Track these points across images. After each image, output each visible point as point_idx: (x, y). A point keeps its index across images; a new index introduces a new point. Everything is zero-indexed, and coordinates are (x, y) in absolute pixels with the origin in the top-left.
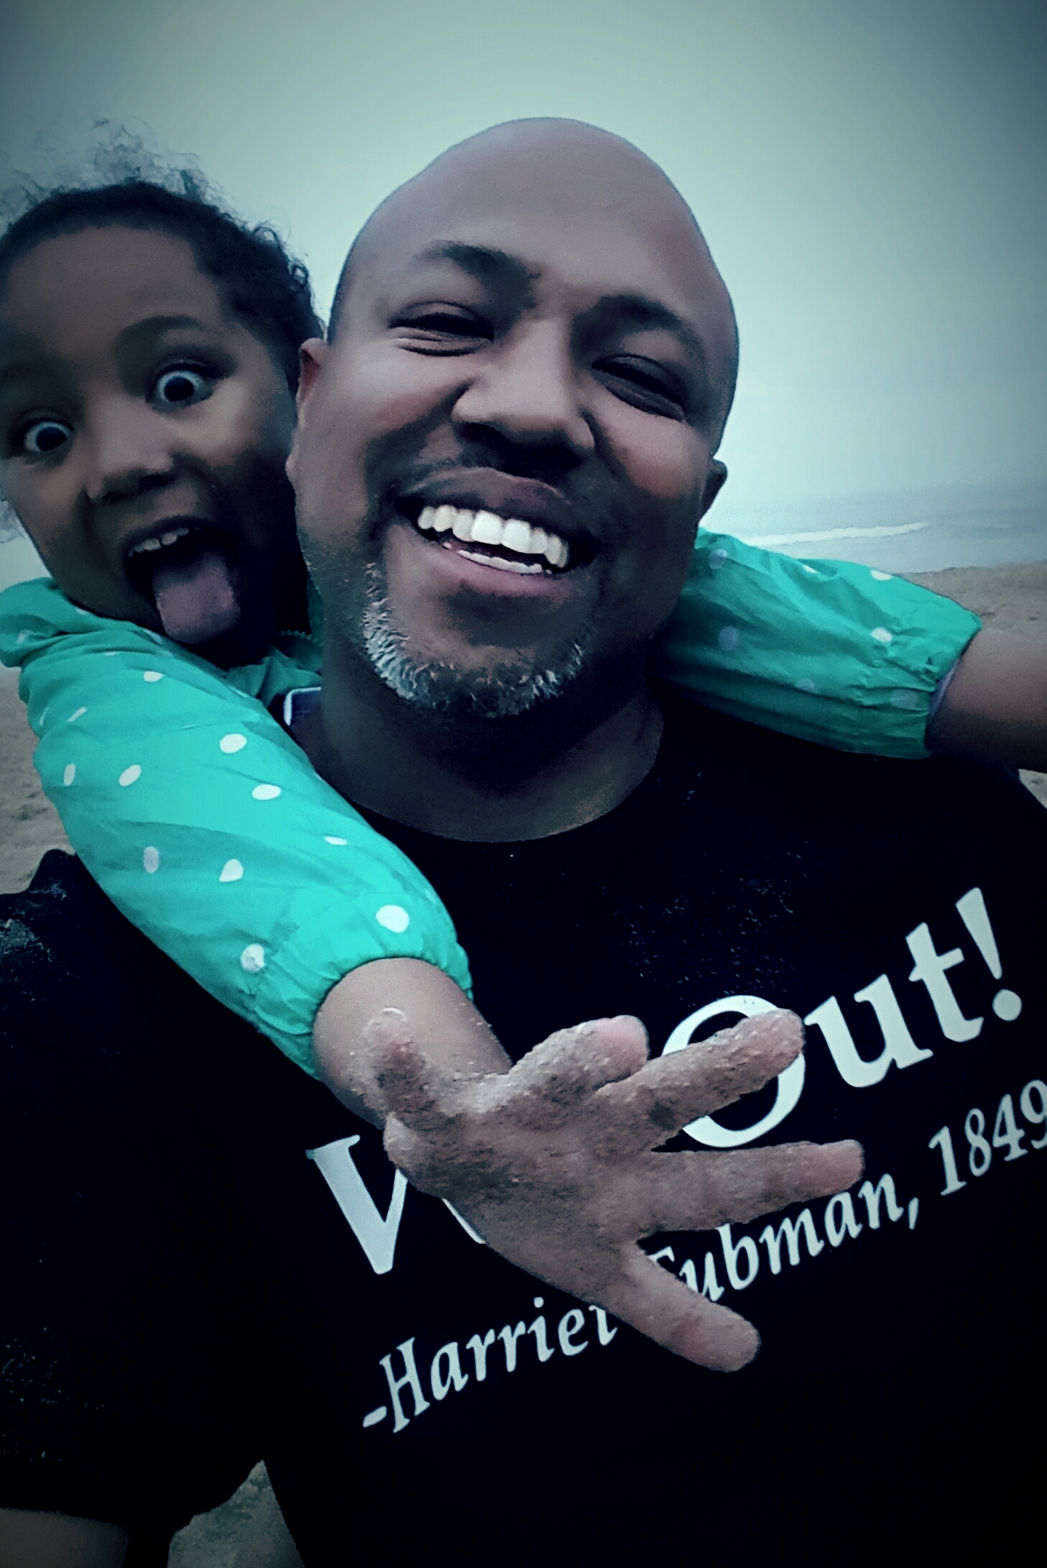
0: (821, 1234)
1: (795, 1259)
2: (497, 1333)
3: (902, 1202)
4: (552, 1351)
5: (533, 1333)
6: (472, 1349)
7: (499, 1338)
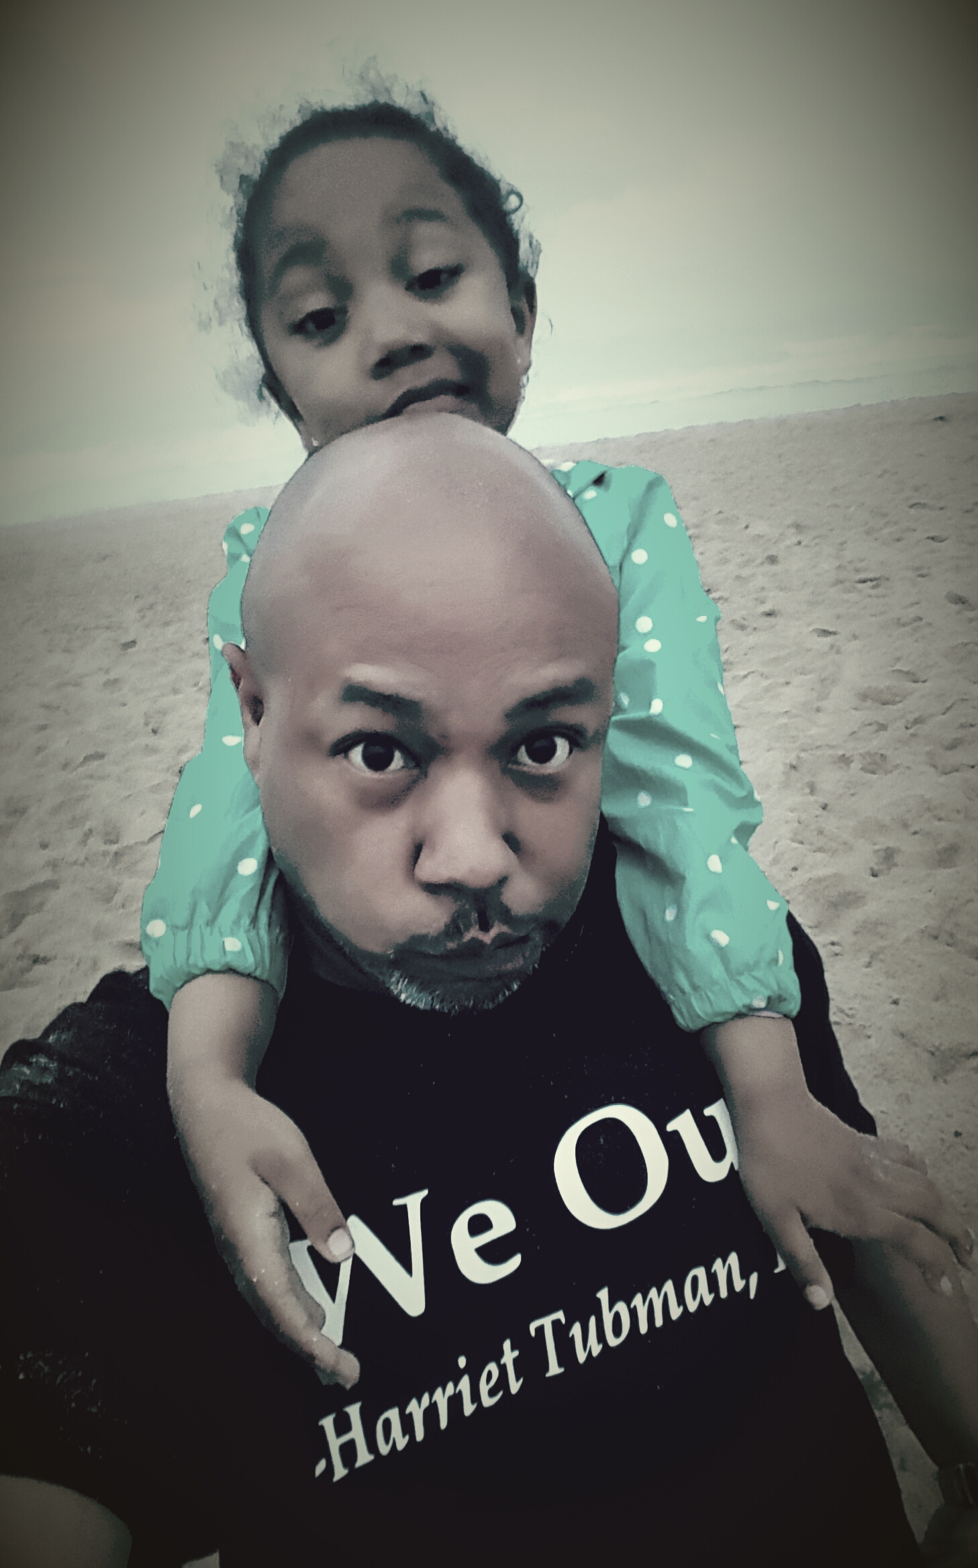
0: (681, 1300)
1: (659, 1322)
2: (431, 1397)
3: (745, 1275)
4: (475, 1405)
5: (460, 1392)
6: (411, 1414)
7: (433, 1401)
